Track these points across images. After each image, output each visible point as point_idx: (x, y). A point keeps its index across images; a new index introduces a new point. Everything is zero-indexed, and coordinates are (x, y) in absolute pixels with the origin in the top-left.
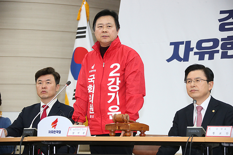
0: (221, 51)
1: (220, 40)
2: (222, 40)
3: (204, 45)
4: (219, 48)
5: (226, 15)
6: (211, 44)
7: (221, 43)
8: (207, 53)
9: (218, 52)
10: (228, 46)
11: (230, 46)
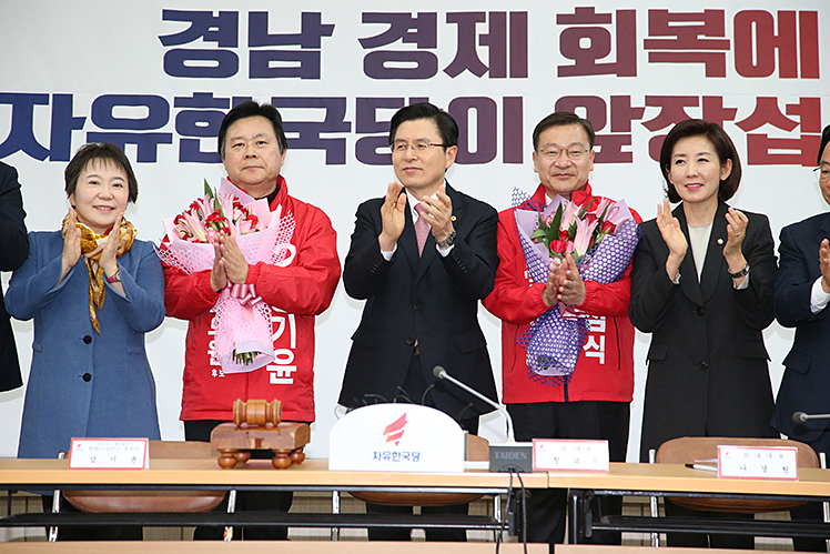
0: (177, 137)
1: (171, 104)
2: (179, 102)
3: (119, 112)
4: (170, 127)
5: (183, 26)
6: (142, 112)
7: (174, 112)
8: (131, 139)
9: (167, 139)
10: (198, 124)
11: (206, 124)
